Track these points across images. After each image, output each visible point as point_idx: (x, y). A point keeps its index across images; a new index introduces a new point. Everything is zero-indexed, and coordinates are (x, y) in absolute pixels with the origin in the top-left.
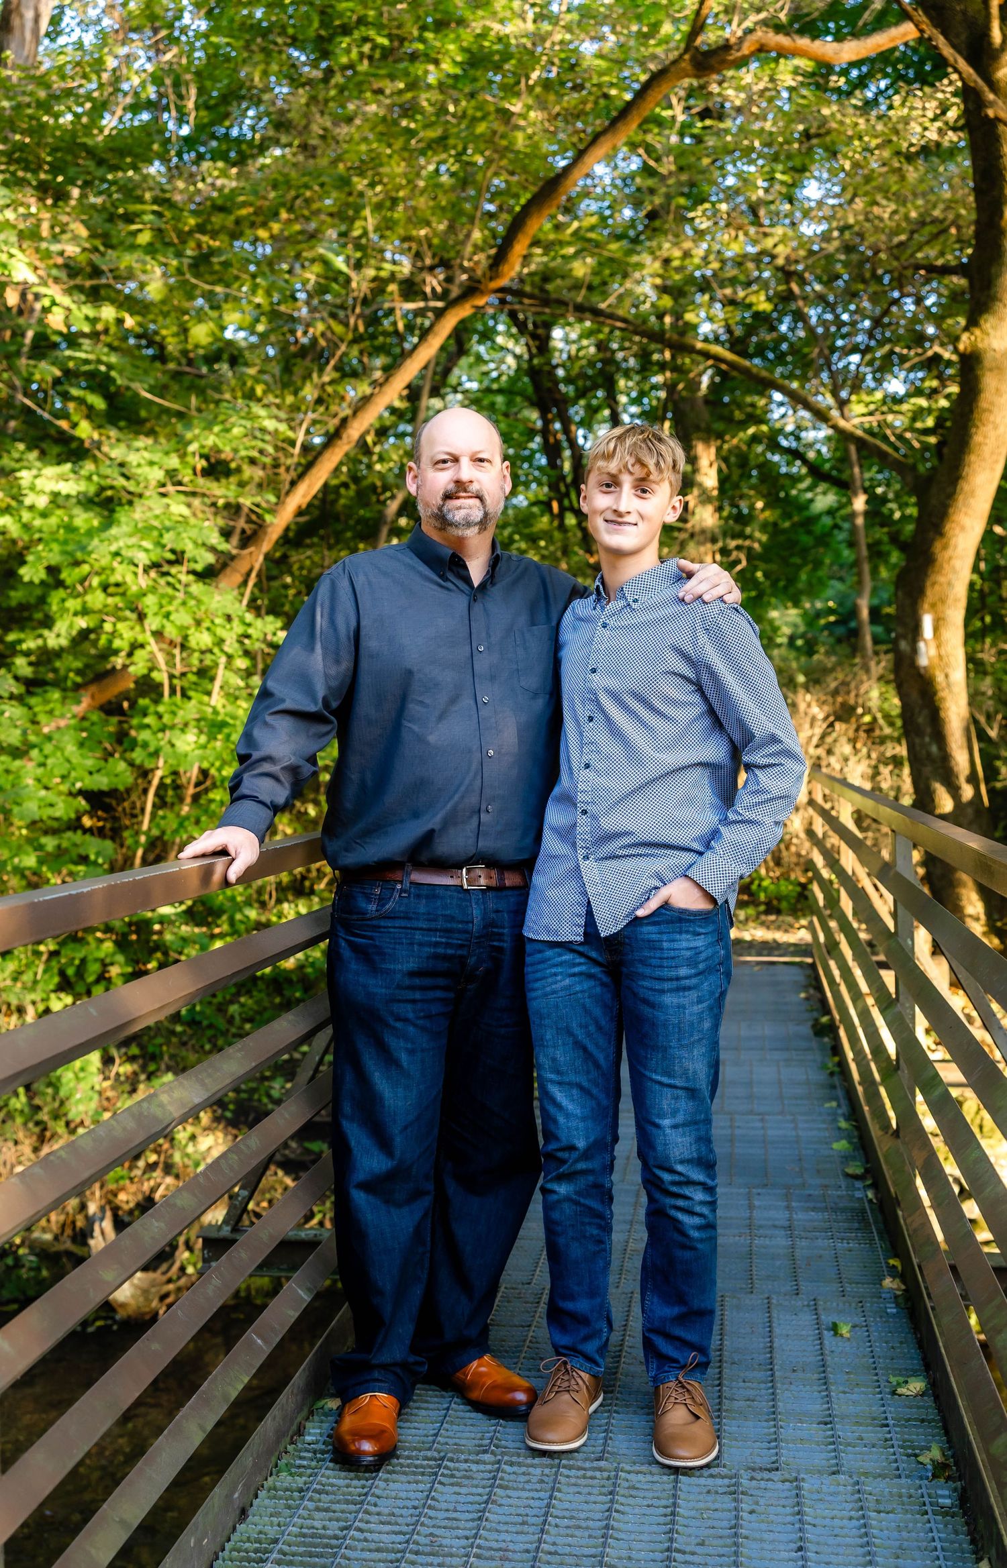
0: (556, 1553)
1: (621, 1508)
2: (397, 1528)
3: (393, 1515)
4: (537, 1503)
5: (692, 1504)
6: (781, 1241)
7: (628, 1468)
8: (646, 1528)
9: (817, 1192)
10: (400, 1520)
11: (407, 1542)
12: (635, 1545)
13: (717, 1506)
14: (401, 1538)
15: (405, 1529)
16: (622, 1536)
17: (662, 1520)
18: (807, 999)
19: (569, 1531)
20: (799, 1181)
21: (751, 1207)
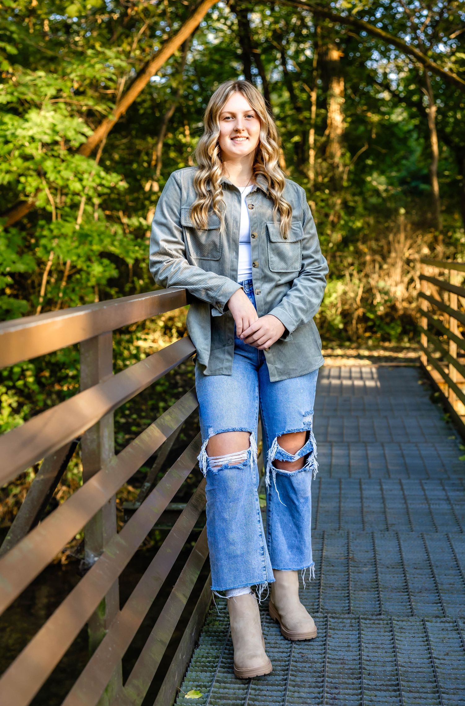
0: (370, 660)
1: (399, 638)
2: (281, 650)
3: (277, 643)
4: (353, 637)
5: (436, 636)
6: (445, 506)
7: (396, 619)
8: (415, 648)
9: (457, 482)
10: (281, 646)
11: (289, 656)
12: (411, 656)
13: (450, 636)
14: (285, 655)
15: (286, 650)
16: (403, 652)
17: (422, 643)
18: (423, 384)
19: (374, 650)
20: (445, 476)
21: (424, 490)
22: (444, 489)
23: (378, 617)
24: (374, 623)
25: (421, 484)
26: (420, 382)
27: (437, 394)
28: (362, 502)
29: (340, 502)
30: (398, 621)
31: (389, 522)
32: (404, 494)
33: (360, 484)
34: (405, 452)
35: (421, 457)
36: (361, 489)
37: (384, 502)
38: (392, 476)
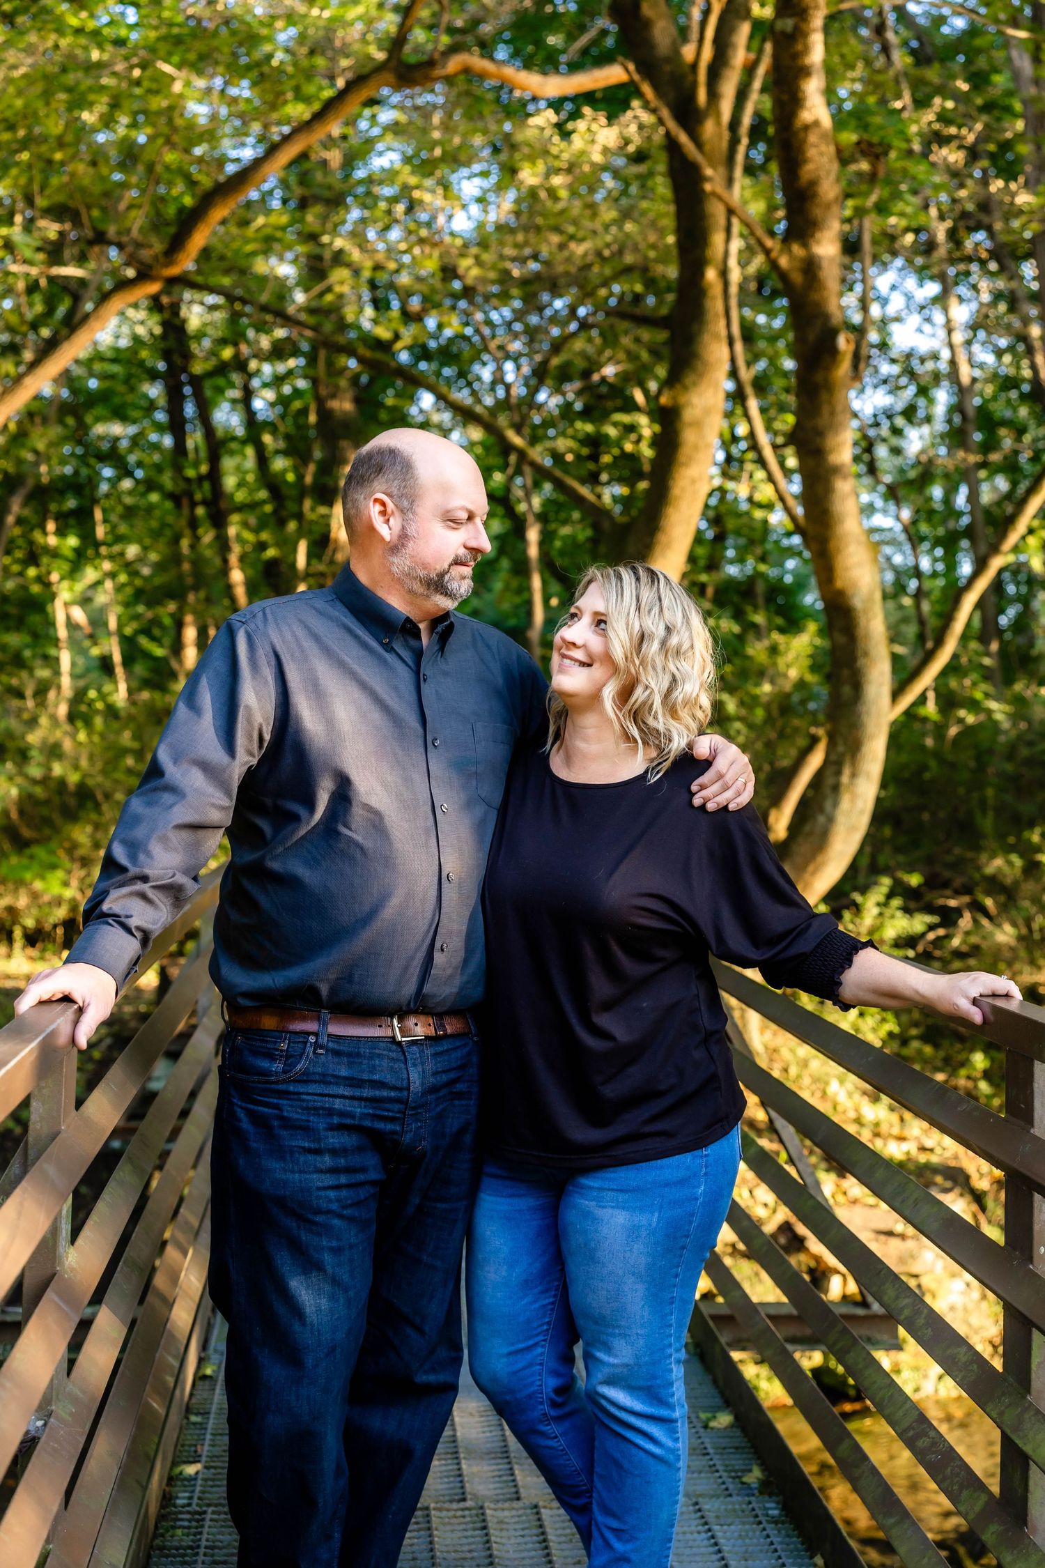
23: (462, 1505)
24: (455, 1517)
30: (495, 1510)
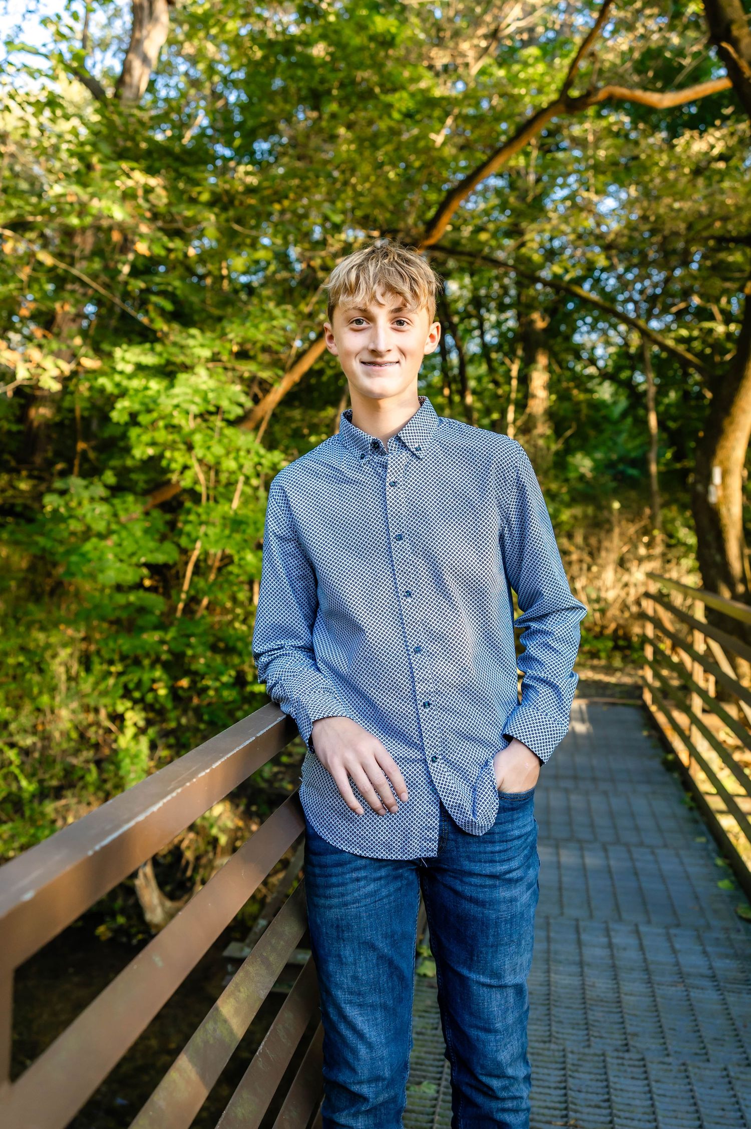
6: (712, 995)
9: (721, 936)
20: (702, 921)
21: (674, 951)
22: (705, 953)
25: (669, 938)
26: (645, 733)
27: (670, 757)
28: (582, 974)
29: (548, 971)
31: (630, 1029)
32: (645, 960)
33: (577, 931)
34: (639, 865)
35: (663, 878)
36: (579, 943)
37: (615, 978)
38: (624, 916)
